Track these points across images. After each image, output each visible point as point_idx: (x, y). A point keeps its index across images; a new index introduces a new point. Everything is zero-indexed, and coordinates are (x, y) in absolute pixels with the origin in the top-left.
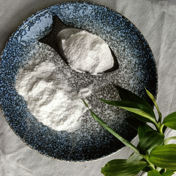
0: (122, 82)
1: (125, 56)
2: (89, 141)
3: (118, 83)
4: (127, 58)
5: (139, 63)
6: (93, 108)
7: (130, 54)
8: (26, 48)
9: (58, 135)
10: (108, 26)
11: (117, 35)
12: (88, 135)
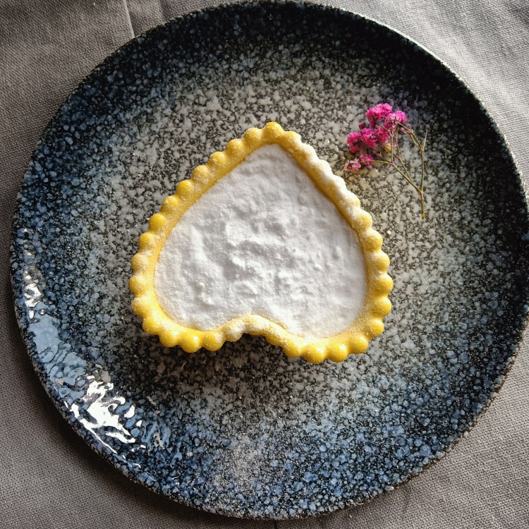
1: (342, 100)
2: (409, 393)
3: (373, 183)
4: (348, 100)
5: (391, 89)
7: (352, 84)
9: (310, 435)
11: (282, 61)
12: (392, 380)
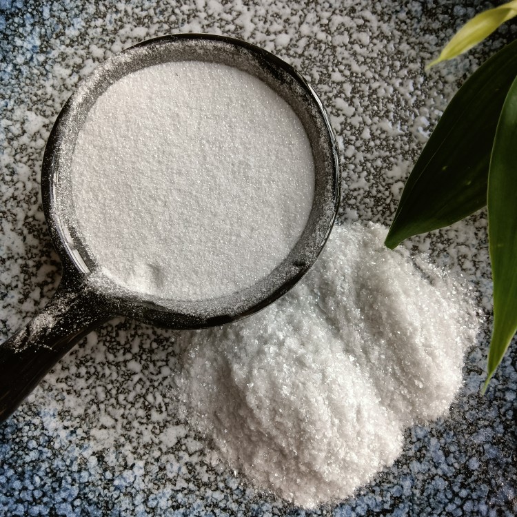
0: (291, 31)
6: (387, 193)
8: (26, 449)
10: (16, 39)
